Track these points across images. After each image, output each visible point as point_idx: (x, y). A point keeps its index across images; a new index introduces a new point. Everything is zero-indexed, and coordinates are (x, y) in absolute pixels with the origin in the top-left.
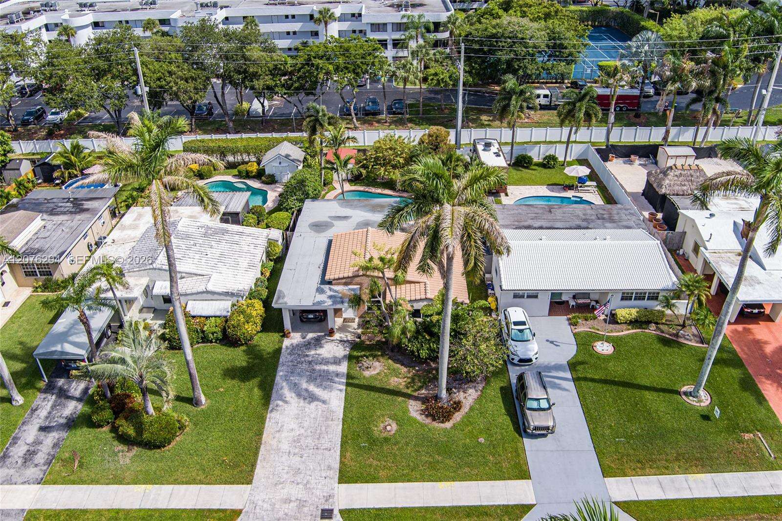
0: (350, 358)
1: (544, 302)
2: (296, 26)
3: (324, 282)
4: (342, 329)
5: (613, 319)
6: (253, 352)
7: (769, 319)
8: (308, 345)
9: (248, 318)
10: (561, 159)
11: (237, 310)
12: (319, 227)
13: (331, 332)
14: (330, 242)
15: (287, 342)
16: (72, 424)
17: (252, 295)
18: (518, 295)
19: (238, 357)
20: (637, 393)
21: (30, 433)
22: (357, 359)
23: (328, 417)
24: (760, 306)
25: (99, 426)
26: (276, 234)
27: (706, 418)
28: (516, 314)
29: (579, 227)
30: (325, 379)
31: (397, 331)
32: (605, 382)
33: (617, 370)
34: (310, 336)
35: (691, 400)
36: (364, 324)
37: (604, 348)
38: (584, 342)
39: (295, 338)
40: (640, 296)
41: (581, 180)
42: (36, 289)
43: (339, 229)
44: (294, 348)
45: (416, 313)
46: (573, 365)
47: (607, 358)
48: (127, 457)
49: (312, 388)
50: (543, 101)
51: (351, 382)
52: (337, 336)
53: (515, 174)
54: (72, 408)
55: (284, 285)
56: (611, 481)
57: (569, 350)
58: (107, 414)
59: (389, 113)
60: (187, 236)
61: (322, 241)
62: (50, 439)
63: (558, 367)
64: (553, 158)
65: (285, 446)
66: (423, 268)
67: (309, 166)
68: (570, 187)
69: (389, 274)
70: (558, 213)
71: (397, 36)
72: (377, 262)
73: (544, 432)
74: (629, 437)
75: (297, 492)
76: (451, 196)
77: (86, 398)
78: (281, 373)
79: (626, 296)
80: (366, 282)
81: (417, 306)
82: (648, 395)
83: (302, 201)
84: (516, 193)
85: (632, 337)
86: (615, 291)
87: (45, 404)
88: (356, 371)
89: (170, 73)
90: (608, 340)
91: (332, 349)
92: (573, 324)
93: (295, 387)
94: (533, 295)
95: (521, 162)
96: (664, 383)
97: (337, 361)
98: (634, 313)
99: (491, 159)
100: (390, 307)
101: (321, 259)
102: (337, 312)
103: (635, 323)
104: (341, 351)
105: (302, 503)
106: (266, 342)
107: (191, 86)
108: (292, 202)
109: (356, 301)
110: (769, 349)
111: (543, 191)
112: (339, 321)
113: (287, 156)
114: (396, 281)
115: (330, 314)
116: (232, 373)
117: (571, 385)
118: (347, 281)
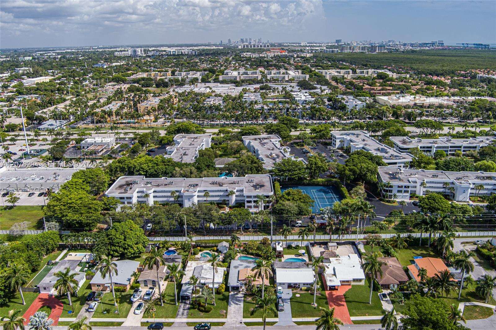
0: (244, 297)
1: (286, 286)
2: (222, 194)
3: (238, 280)
4: (242, 291)
5: (301, 290)
6: (223, 295)
7: (337, 290)
8: (235, 294)
9: (223, 288)
10: (300, 246)
11: (220, 286)
12: (236, 267)
13: (240, 292)
14: (239, 271)
15: (230, 294)
16: (189, 309)
17: (223, 283)
18: (280, 284)
19: (221, 296)
20: (302, 304)
21: (181, 310)
22: (246, 297)
23: (240, 308)
24: (334, 286)
25: (195, 309)
26: (225, 269)
27: (315, 308)
28: (279, 288)
29: (297, 268)
30: (239, 301)
31: (254, 291)
32: (296, 302)
33: (299, 300)
34: (235, 292)
35: (313, 305)
36: (247, 290)
37: (298, 295)
38: (294, 294)
39: (232, 293)
40: (307, 284)
41: (303, 254)
42: (169, 282)
43: (240, 268)
44: (232, 295)
45: (258, 288)
46: (291, 299)
47: (299, 297)
48: (202, 314)
49: (237, 302)
50: (299, 225)
51: (244, 301)
52: (241, 293)
53: (287, 251)
54: (188, 306)
55: (230, 281)
56: (293, 318)
57: (291, 296)
58: (197, 306)
59: (253, 228)
60: (206, 270)
61: (237, 270)
62: (186, 311)
63: (288, 299)
64: (298, 246)
65: (232, 312)
66: (258, 278)
67: (231, 249)
68: (300, 256)
69: (252, 279)
70: (293, 264)
71: (256, 199)
72: (250, 276)
73: (282, 310)
74: (298, 312)
75: (235, 320)
76: (263, 266)
77: (190, 304)
78: (230, 300)
79: (304, 284)
80: (248, 281)
81: (258, 286)
82: (305, 304)
83: (231, 260)
84: (286, 257)
85: (305, 293)
86: (301, 283)
87: (182, 305)
88: (245, 299)
89: (191, 220)
90: (299, 294)
91: (240, 295)
92: (293, 290)
93: (233, 302)
94: (284, 284)
95: (289, 247)
96: (309, 302)
97: (241, 297)
98: (306, 288)
99: (279, 248)
100: (252, 286)
101: (237, 275)
102: (241, 287)
103: (306, 290)
104: (242, 296)
105: (236, 321)
106: (226, 293)
107: (196, 223)
108: (228, 260)
109: (246, 284)
110: (334, 296)
111: (293, 256)
112: (241, 289)
113: (225, 246)
114: (254, 280)
115: (240, 288)
116: (219, 299)
117: (289, 302)
118: (243, 280)
